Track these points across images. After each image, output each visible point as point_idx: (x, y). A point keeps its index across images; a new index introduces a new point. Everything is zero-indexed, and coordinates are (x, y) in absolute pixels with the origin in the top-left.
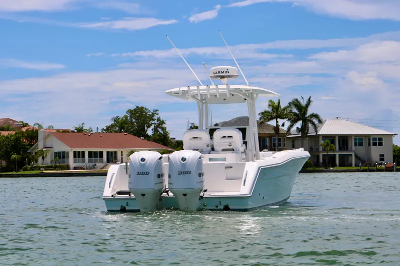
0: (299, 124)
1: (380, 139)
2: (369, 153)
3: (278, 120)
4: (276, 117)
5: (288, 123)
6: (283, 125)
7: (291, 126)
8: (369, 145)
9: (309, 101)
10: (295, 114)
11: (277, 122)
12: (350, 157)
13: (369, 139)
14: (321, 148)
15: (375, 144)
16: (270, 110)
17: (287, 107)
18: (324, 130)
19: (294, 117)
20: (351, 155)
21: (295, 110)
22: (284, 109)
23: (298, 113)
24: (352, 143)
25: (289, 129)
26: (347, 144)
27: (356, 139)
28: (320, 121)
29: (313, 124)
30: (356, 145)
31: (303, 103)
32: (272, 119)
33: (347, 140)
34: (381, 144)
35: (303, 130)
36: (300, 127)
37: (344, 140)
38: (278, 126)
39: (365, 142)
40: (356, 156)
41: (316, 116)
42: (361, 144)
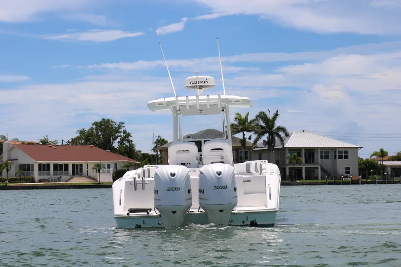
0: (265, 137)
1: (346, 152)
2: (335, 164)
3: (245, 132)
4: (243, 130)
5: (254, 137)
6: (250, 138)
7: (257, 139)
8: (335, 158)
9: (276, 115)
10: (262, 127)
11: (244, 135)
12: (316, 171)
13: (335, 152)
14: (287, 161)
15: (340, 157)
16: (236, 123)
17: (254, 120)
18: (290, 143)
19: (261, 130)
20: (317, 168)
21: (262, 123)
22: (251, 122)
23: (264, 126)
24: (318, 156)
25: (255, 142)
26: (313, 157)
27: (322, 152)
28: (287, 135)
29: (279, 136)
30: (322, 158)
31: (270, 116)
32: (238, 132)
33: (313, 153)
34: (346, 157)
35: (270, 143)
36: (266, 140)
37: (310, 153)
38: (244, 139)
39: (331, 155)
40: (322, 169)
41: (283, 129)
42: (327, 157)
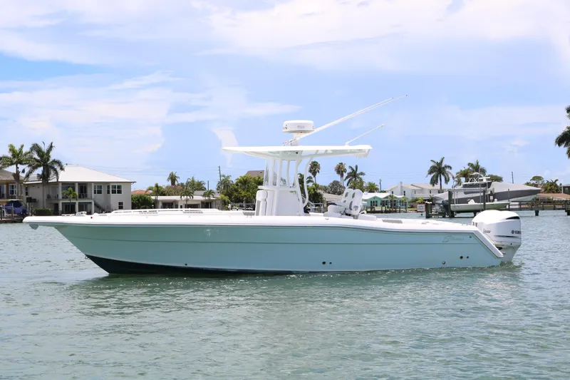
0: (40, 170)
1: (119, 187)
2: (108, 200)
3: (19, 165)
4: (16, 163)
5: (27, 169)
6: (23, 171)
7: (30, 172)
8: (108, 192)
9: (51, 147)
10: (37, 161)
11: (17, 168)
12: (89, 205)
13: (109, 187)
14: (60, 197)
15: (114, 192)
16: (9, 155)
17: (29, 153)
18: (64, 177)
19: (36, 163)
20: (91, 203)
21: (36, 156)
22: (26, 154)
23: (39, 158)
24: (91, 191)
25: (28, 176)
26: (86, 192)
27: (95, 186)
28: (62, 169)
29: (55, 170)
30: (95, 193)
31: (45, 148)
32: (12, 164)
33: (86, 188)
34: (119, 192)
35: (45, 177)
36: (40, 173)
37: (83, 187)
38: (18, 172)
39: (104, 190)
40: (95, 204)
41: (58, 163)
42: (100, 192)
